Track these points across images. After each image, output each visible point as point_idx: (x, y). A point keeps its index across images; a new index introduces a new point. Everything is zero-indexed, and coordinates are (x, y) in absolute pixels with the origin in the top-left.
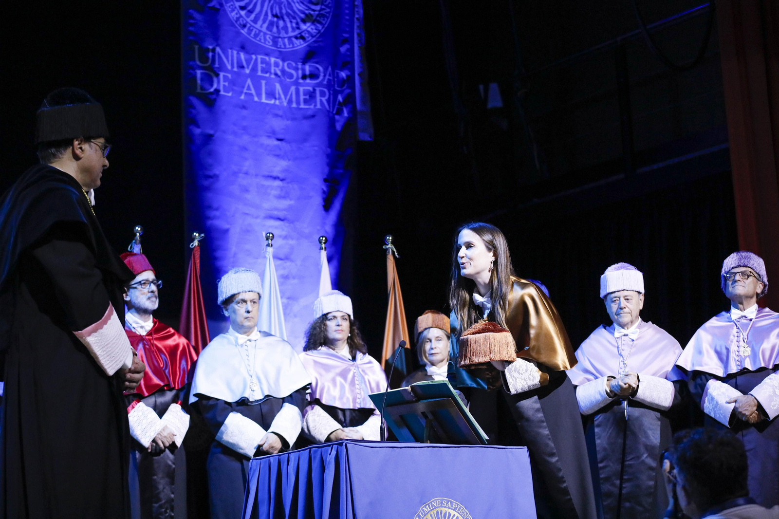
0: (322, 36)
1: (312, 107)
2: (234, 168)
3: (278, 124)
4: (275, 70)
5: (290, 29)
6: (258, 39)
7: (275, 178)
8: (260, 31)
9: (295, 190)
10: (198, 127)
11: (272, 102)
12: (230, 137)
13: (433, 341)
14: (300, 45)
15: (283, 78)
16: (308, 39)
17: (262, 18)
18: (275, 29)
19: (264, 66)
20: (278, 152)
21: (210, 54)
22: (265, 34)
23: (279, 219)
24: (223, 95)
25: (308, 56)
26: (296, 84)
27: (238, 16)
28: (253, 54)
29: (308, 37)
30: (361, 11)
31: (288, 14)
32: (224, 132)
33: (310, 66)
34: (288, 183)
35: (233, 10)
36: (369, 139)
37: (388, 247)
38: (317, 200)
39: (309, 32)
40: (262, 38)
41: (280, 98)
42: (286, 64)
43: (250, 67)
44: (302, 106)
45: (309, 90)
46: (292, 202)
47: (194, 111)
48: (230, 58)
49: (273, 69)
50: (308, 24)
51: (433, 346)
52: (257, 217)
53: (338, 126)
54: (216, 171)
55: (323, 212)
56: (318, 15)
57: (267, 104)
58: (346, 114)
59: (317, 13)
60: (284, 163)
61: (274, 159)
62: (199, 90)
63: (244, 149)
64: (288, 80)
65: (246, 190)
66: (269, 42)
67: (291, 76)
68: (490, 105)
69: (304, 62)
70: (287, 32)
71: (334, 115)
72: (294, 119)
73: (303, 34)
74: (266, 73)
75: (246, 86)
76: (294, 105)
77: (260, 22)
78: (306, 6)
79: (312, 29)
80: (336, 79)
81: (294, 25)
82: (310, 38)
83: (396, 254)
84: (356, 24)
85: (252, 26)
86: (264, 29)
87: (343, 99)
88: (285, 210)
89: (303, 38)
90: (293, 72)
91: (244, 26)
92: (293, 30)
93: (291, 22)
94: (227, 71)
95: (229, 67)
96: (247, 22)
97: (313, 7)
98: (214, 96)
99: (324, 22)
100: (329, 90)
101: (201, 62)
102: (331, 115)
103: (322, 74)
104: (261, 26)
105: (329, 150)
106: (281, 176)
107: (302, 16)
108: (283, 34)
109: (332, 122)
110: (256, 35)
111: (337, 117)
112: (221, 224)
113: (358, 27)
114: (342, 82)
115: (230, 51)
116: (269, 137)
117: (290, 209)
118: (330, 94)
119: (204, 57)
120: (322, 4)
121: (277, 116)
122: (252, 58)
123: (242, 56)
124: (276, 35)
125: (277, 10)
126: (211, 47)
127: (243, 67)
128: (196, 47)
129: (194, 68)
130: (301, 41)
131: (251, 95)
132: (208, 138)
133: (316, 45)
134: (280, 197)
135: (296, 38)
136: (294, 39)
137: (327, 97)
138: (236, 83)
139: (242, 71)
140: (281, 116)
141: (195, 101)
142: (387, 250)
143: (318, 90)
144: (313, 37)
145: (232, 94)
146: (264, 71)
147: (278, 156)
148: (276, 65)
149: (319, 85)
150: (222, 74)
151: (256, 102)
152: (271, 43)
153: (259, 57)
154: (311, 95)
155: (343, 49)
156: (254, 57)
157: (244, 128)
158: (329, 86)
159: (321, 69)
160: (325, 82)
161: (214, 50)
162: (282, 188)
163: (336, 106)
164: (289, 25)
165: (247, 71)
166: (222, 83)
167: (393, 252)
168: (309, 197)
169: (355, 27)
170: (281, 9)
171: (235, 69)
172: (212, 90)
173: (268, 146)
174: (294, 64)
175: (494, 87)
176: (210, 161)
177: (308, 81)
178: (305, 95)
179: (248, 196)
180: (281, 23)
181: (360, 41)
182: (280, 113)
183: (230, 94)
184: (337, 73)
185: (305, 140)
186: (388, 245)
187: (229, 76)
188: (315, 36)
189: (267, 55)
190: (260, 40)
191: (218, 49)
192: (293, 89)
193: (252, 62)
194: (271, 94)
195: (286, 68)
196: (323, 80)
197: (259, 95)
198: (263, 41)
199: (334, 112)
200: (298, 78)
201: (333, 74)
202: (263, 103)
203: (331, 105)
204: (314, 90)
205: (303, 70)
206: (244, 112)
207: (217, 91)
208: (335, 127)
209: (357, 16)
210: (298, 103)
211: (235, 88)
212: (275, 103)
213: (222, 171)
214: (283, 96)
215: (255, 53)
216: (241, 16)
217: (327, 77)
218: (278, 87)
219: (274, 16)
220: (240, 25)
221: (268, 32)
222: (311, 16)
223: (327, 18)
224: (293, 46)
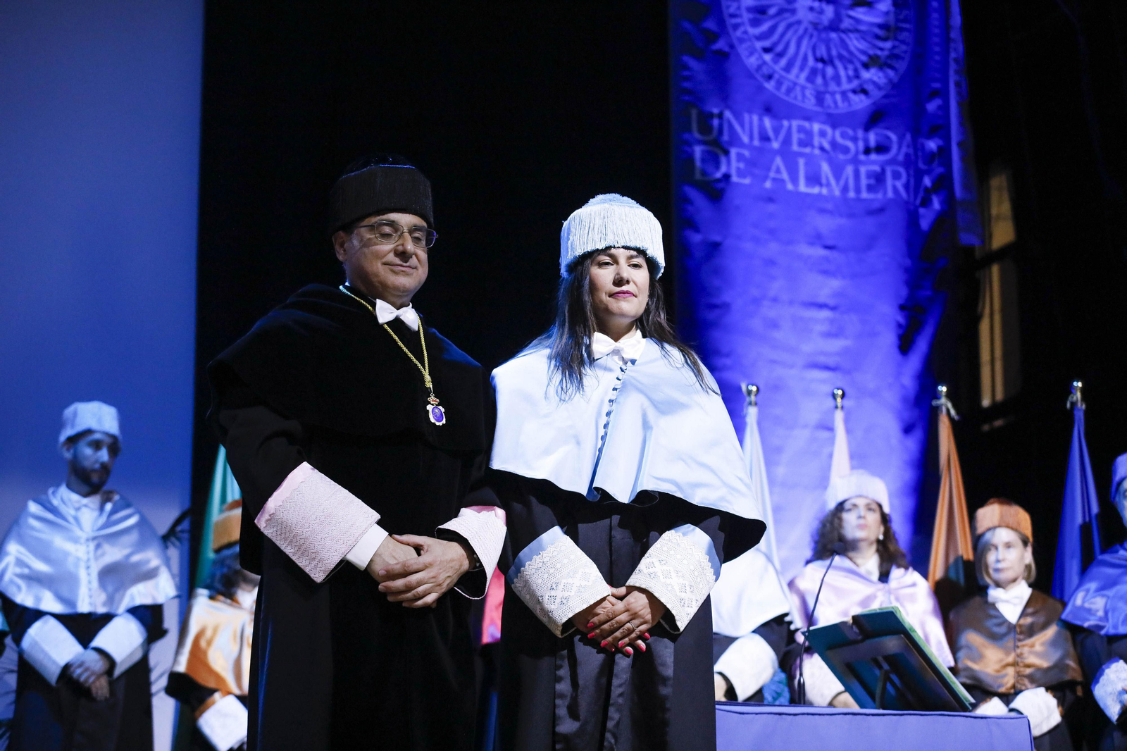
0: (895, 87)
1: (880, 196)
2: (755, 292)
3: (825, 224)
4: (820, 142)
5: (844, 79)
6: (792, 95)
7: (822, 306)
8: (795, 84)
9: (852, 322)
10: (697, 230)
11: (816, 190)
12: (748, 246)
13: (1001, 548)
14: (859, 103)
15: (832, 154)
16: (873, 93)
17: (798, 63)
18: (819, 80)
19: (802, 136)
20: (826, 267)
21: (716, 122)
22: (803, 88)
23: (827, 368)
24: (738, 184)
25: (874, 119)
26: (855, 162)
27: (760, 62)
28: (784, 118)
29: (873, 90)
30: (961, 48)
31: (841, 57)
32: (739, 238)
33: (876, 134)
34: (842, 313)
35: (751, 54)
37: (941, 402)
38: (888, 339)
39: (874, 83)
40: (799, 95)
41: (828, 185)
43: (781, 138)
44: (865, 195)
45: (875, 171)
46: (848, 342)
47: (690, 208)
48: (747, 126)
49: (816, 141)
50: (873, 71)
51: (1000, 557)
52: (792, 367)
53: (925, 224)
54: (726, 298)
55: (898, 356)
56: (889, 57)
57: (808, 195)
58: (936, 204)
59: (886, 53)
60: (835, 284)
61: (820, 278)
62: (698, 176)
63: (771, 262)
64: (842, 157)
65: (774, 325)
66: (810, 100)
67: (846, 150)
69: (867, 128)
70: (839, 83)
71: (916, 208)
72: (851, 216)
73: (866, 86)
74: (806, 146)
75: (774, 168)
76: (852, 194)
77: (795, 71)
78: (870, 43)
79: (879, 78)
80: (920, 154)
81: (851, 73)
82: (877, 91)
83: (954, 414)
84: (953, 67)
85: (782, 77)
86: (802, 79)
87: (933, 182)
88: (838, 354)
89: (865, 92)
90: (850, 144)
91: (770, 77)
92: (849, 79)
93: (846, 68)
94: (740, 144)
95: (746, 139)
96: (775, 71)
97: (881, 44)
98: (721, 185)
99: (897, 66)
100: (907, 169)
101: (701, 132)
102: (912, 207)
103: (895, 147)
104: (797, 77)
105: (908, 262)
106: (831, 302)
107: (864, 58)
108: (833, 87)
109: (913, 219)
110: (789, 91)
111: (922, 211)
113: (957, 72)
114: (929, 158)
116: (811, 244)
117: (845, 352)
118: (908, 175)
119: (706, 128)
120: (896, 39)
121: (822, 211)
122: (782, 126)
123: (767, 122)
124: (822, 89)
125: (822, 51)
127: (765, 138)
128: (694, 112)
129: (690, 145)
130: (863, 97)
131: (783, 181)
132: (714, 248)
133: (886, 101)
134: (829, 335)
135: (854, 92)
136: (851, 96)
137: (904, 180)
138: (757, 163)
139: (766, 145)
140: (830, 212)
141: (693, 194)
143: (889, 170)
144: (881, 89)
145: (752, 180)
146: (802, 144)
147: (825, 273)
148: (823, 134)
149: (893, 161)
150: (734, 151)
151: (789, 192)
152: (813, 101)
153: (795, 123)
154: (879, 178)
155: (932, 106)
156: (786, 123)
157: (772, 232)
158: (908, 163)
159: (893, 137)
160: (901, 158)
161: (720, 116)
162: (832, 321)
163: (921, 194)
164: (842, 73)
165: (776, 145)
166: (734, 164)
167: (948, 410)
168: (875, 334)
169: (952, 72)
170: (829, 49)
171: (756, 143)
172: (718, 175)
173: (810, 257)
174: (850, 132)
176: (716, 282)
177: (873, 157)
178: (869, 177)
179: (778, 335)
180: (830, 71)
181: (959, 93)
182: (829, 206)
183: (747, 181)
184: (923, 145)
185: (869, 247)
186: (940, 399)
188: (885, 87)
189: (807, 119)
190: (795, 98)
191: (728, 114)
192: (849, 170)
193: (783, 132)
194: (814, 179)
195: (839, 140)
196: (897, 154)
197: (795, 180)
198: (800, 97)
199: (918, 202)
200: (857, 153)
201: (915, 144)
202: (800, 193)
203: (912, 192)
204: (883, 171)
205: (866, 141)
206: (771, 208)
207: (727, 177)
208: (918, 225)
209: (953, 55)
210: (858, 190)
211: (756, 171)
212: (820, 191)
213: (735, 297)
214: (833, 181)
215: (789, 118)
216: (765, 63)
217: (904, 150)
218: (825, 168)
219: (817, 60)
220: (763, 76)
221: (809, 85)
222: (878, 57)
223: (903, 59)
224: (850, 105)
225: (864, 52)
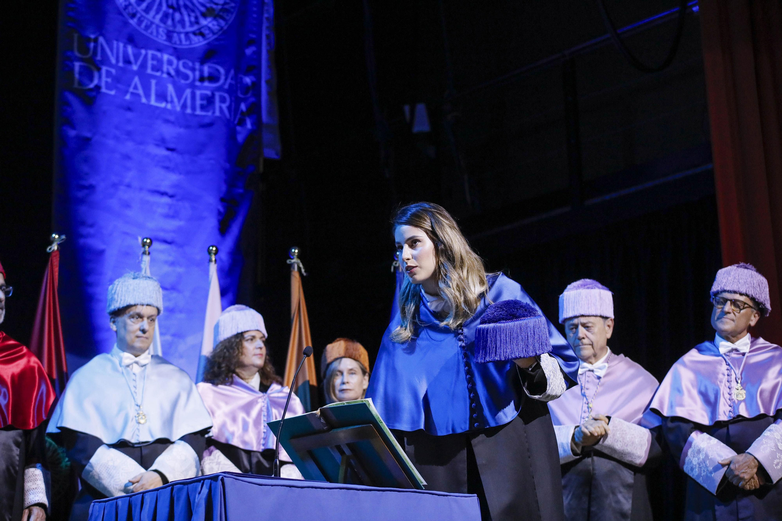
0: (224, 34)
1: (210, 114)
2: (114, 179)
3: (169, 132)
4: (168, 69)
5: (187, 24)
6: (149, 31)
7: (163, 194)
8: (152, 23)
9: (186, 208)
10: (73, 127)
11: (163, 105)
12: (111, 143)
13: (345, 373)
14: (198, 42)
15: (176, 78)
16: (208, 36)
17: (155, 7)
18: (170, 22)
19: (155, 63)
20: (167, 164)
21: (92, 45)
22: (158, 27)
23: (165, 242)
24: (105, 94)
25: (207, 56)
26: (192, 86)
28: (142, 48)
29: (208, 34)
30: (271, 10)
31: (186, 6)
32: (104, 135)
33: (209, 67)
34: (178, 200)
36: (275, 157)
37: (293, 261)
38: (211, 223)
39: (209, 28)
40: (155, 31)
41: (172, 102)
42: (181, 63)
43: (139, 63)
44: (198, 112)
45: (206, 95)
46: (182, 223)
47: (69, 109)
48: (115, 51)
49: (165, 67)
50: (209, 19)
51: (345, 380)
53: (240, 138)
54: (92, 181)
55: (219, 237)
56: (221, 10)
57: (157, 108)
58: (249, 125)
59: (220, 7)
60: (173, 178)
61: (163, 172)
62: (76, 85)
63: (127, 157)
64: (183, 82)
65: (127, 205)
66: (162, 36)
67: (186, 77)
68: (416, 129)
69: (203, 62)
70: (183, 26)
71: (235, 125)
72: (187, 127)
73: (203, 30)
74: (158, 71)
75: (133, 85)
76: (189, 111)
77: (152, 13)
79: (213, 25)
80: (239, 85)
81: (193, 19)
82: (211, 35)
83: (303, 270)
84: (265, 25)
85: (142, 16)
86: (157, 20)
87: (247, 108)
88: (174, 231)
89: (203, 35)
90: (189, 73)
91: (133, 16)
92: (192, 24)
93: (189, 16)
94: (110, 65)
95: (113, 61)
96: (137, 12)
98: (94, 93)
99: (227, 18)
100: (230, 97)
101: (80, 53)
102: (232, 125)
103: (223, 78)
104: (154, 17)
105: (227, 166)
106: (170, 192)
107: (202, 9)
108: (179, 28)
109: (231, 134)
110: (147, 27)
111: (239, 128)
112: (96, 243)
113: (268, 28)
114: (245, 88)
115: (115, 43)
116: (158, 145)
117: (179, 230)
118: (231, 101)
119: (84, 48)
121: (167, 121)
122: (140, 54)
123: (130, 50)
124: (171, 29)
125: (173, 1)
126: (92, 36)
127: (127, 62)
128: (76, 36)
129: (72, 61)
130: (201, 38)
131: (138, 95)
132: (85, 142)
133: (216, 43)
134: (167, 216)
135: (194, 33)
136: (192, 36)
137: (227, 103)
138: (121, 80)
139: (128, 67)
140: (173, 123)
141: (71, 98)
142: (291, 266)
143: (217, 95)
144: (214, 34)
145: (116, 93)
146: (154, 68)
147: (167, 168)
148: (170, 63)
149: (220, 89)
150: (104, 69)
151: (144, 104)
152: (165, 37)
153: (150, 53)
154: (209, 101)
155: (249, 51)
156: (143, 52)
157: (129, 134)
158: (231, 91)
159: (222, 70)
160: (226, 87)
161: (96, 41)
162: (170, 206)
163: (238, 116)
164: (186, 18)
165: (135, 68)
166: (104, 79)
167: (299, 269)
168: (202, 218)
169: (264, 28)
171: (121, 64)
172: (92, 86)
173: (156, 155)
174: (190, 64)
175: (421, 108)
176: (85, 168)
177: (206, 84)
178: (202, 99)
179: (129, 213)
180: (177, 16)
181: (269, 44)
182: (172, 118)
183: (113, 93)
184: (241, 79)
185: (200, 152)
186: (293, 259)
187: (113, 71)
188: (217, 33)
189: (159, 50)
190: (151, 33)
191: (101, 40)
192: (188, 92)
193: (141, 59)
194: (162, 96)
195: (182, 69)
196: (224, 84)
197: (148, 96)
198: (155, 33)
199: (236, 122)
200: (194, 80)
201: (235, 78)
202: (151, 106)
203: (233, 113)
204: (213, 95)
205: (201, 72)
206: (129, 115)
207: (98, 88)
208: (236, 139)
209: (266, 15)
210: (194, 108)
211: (119, 86)
212: (166, 106)
213: (100, 182)
214: (176, 100)
215: (146, 47)
216: (130, 4)
217: (229, 81)
218: (170, 89)
219: (169, 6)
220: (129, 14)
221: (162, 25)
222: (213, 9)
223: (232, 13)
224: (191, 44)
225: (203, 5)
